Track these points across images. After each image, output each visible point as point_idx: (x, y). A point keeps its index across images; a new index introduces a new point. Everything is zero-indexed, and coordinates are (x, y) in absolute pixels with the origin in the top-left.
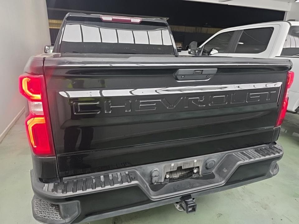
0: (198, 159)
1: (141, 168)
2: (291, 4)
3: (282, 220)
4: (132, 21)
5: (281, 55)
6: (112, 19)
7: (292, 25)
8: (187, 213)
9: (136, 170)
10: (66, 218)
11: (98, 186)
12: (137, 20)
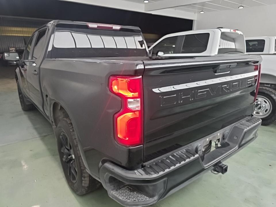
0: (220, 133)
1: (191, 145)
2: (196, 14)
3: (270, 165)
4: (113, 28)
5: (218, 53)
6: (98, 26)
7: (222, 31)
8: (223, 173)
9: (188, 147)
10: (154, 197)
11: (172, 166)
12: (117, 27)
